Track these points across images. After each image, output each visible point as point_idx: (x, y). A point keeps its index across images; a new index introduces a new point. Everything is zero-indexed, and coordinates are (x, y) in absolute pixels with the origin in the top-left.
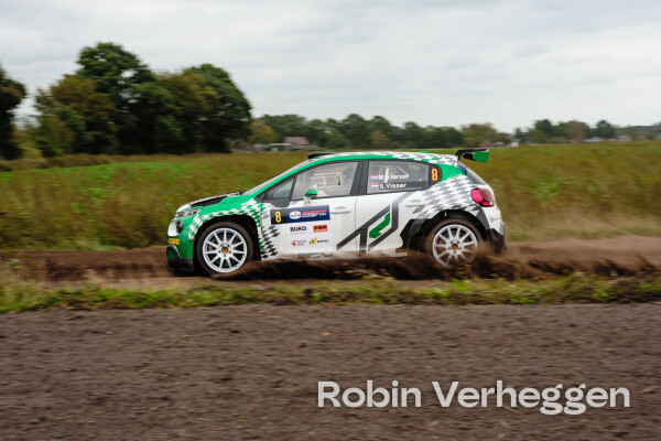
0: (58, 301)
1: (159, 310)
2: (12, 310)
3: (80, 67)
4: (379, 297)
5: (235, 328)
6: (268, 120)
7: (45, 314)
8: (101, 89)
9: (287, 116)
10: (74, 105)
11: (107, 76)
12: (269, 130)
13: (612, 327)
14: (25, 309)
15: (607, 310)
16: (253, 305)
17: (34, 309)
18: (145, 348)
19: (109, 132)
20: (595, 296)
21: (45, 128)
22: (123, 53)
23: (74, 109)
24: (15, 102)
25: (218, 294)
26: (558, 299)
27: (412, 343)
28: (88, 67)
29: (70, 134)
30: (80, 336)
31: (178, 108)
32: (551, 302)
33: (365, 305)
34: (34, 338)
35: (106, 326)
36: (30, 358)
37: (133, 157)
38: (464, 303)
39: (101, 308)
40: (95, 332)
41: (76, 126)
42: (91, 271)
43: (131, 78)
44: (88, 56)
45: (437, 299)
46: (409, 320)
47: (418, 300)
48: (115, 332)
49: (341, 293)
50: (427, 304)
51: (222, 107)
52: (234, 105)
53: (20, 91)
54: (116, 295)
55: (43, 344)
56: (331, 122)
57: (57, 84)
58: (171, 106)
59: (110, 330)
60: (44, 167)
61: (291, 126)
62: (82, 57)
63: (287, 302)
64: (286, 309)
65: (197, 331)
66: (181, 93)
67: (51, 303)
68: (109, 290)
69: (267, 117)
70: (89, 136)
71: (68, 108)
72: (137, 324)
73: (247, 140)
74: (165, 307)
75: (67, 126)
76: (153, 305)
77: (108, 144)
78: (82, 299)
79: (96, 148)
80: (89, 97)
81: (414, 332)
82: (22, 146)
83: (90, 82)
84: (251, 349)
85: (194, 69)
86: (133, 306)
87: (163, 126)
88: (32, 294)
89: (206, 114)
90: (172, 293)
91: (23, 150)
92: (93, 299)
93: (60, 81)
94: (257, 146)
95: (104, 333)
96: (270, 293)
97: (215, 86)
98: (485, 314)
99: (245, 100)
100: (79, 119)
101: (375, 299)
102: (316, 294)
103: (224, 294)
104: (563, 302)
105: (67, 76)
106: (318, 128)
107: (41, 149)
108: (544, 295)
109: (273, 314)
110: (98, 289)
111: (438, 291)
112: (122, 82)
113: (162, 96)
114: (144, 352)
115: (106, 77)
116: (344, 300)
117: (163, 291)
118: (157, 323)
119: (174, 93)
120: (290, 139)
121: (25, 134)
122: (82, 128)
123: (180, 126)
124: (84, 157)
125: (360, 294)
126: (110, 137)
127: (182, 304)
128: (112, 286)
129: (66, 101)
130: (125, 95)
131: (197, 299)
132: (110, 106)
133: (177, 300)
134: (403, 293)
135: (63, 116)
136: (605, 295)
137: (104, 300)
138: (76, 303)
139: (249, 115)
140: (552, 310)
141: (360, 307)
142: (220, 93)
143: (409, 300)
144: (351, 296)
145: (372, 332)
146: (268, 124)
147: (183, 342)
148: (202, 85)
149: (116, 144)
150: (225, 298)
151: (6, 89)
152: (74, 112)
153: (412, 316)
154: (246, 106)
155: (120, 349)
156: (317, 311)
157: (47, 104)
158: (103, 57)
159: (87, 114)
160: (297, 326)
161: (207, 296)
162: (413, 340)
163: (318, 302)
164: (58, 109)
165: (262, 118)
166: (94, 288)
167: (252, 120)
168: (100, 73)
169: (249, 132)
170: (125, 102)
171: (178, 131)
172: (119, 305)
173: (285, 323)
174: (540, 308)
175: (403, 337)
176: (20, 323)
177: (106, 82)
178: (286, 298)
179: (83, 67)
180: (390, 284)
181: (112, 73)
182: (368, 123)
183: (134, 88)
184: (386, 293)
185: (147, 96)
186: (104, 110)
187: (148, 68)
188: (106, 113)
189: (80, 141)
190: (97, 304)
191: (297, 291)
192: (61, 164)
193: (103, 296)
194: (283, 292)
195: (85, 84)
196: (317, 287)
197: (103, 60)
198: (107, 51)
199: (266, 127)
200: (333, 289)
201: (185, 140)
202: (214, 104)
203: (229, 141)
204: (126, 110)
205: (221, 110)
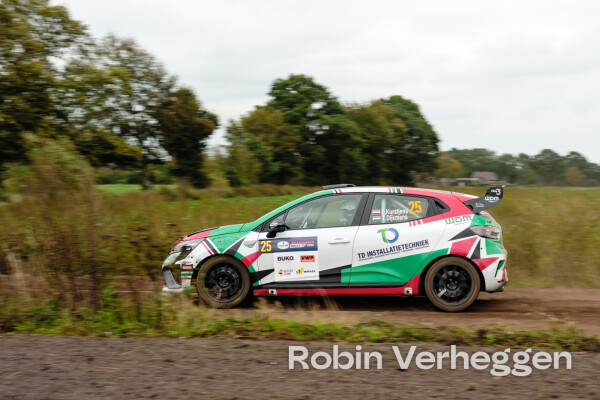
0: (227, 328)
2: (182, 335)
3: (272, 98)
4: (559, 342)
6: (455, 153)
7: (213, 341)
8: (294, 121)
9: (476, 150)
10: (262, 136)
11: (299, 107)
12: (456, 164)
14: (194, 336)
16: (423, 344)
17: (203, 335)
18: (308, 381)
19: (294, 164)
21: (233, 159)
22: (314, 86)
23: (264, 140)
24: (207, 132)
25: (387, 330)
27: (592, 394)
28: (279, 98)
29: (258, 165)
30: (245, 364)
31: (364, 140)
34: (200, 364)
35: (271, 357)
36: (195, 384)
39: (268, 338)
40: (260, 362)
41: (264, 157)
42: (263, 301)
43: (320, 110)
44: (279, 88)
46: (590, 368)
48: (279, 363)
49: (518, 336)
51: (409, 140)
52: (422, 137)
53: (213, 122)
54: (282, 326)
55: (208, 370)
56: (523, 157)
57: (248, 116)
58: (358, 139)
59: (274, 360)
60: (229, 196)
61: (480, 161)
62: (274, 89)
63: (458, 341)
66: (368, 125)
67: (220, 331)
68: (277, 320)
69: (455, 150)
70: (276, 167)
71: (258, 139)
73: (433, 175)
74: (331, 340)
75: (255, 157)
76: (320, 338)
77: (294, 175)
78: (249, 328)
79: (281, 178)
80: (279, 128)
81: (595, 381)
82: (211, 176)
83: (279, 113)
84: (416, 389)
85: (382, 100)
86: (299, 337)
87: (350, 158)
88: (202, 321)
89: (392, 146)
90: (339, 327)
91: (211, 180)
92: (260, 328)
93: (251, 113)
94: (444, 180)
95: (268, 363)
96: (442, 332)
97: (404, 119)
99: (433, 133)
100: (268, 150)
101: (555, 345)
102: (489, 336)
103: (393, 330)
105: (258, 107)
106: (508, 163)
107: (228, 178)
110: (266, 318)
112: (311, 115)
113: (349, 128)
114: (307, 385)
115: (297, 109)
116: (520, 344)
117: (330, 325)
119: (361, 126)
120: (478, 174)
121: (215, 164)
122: (269, 159)
123: (366, 159)
124: (269, 187)
125: (538, 338)
126: (296, 169)
127: (350, 338)
128: (280, 316)
129: (256, 132)
130: (313, 127)
131: (365, 334)
132: (298, 138)
133: (344, 334)
134: (585, 340)
137: (271, 331)
138: (243, 333)
139: (436, 148)
142: (408, 125)
143: (592, 347)
144: (528, 340)
145: (548, 378)
146: (456, 158)
148: (390, 118)
149: (301, 176)
150: (395, 334)
151: (198, 120)
152: (263, 143)
153: (594, 364)
154: (434, 139)
155: (283, 381)
157: (237, 135)
158: (294, 89)
159: (275, 145)
161: (374, 332)
162: (594, 390)
163: (491, 344)
164: (247, 140)
165: (450, 152)
166: (262, 317)
167: (440, 154)
168: (291, 105)
169: (436, 166)
170: (312, 133)
171: (363, 162)
172: (285, 336)
175: (582, 386)
176: (189, 348)
177: (297, 114)
178: (457, 338)
179: (274, 98)
180: (572, 330)
181: (303, 105)
182: (563, 159)
183: (323, 119)
184: (567, 339)
185: (335, 128)
186: (291, 141)
187: (337, 100)
188: (293, 144)
189: (266, 171)
190: (264, 334)
191: (470, 331)
192: (246, 194)
193: (270, 326)
194: (455, 332)
195: (273, 115)
196: (491, 328)
197: (294, 92)
198: (298, 83)
199: (454, 161)
200: (509, 331)
201: (370, 173)
202: (402, 136)
203: (415, 175)
204: (313, 141)
205: (408, 143)
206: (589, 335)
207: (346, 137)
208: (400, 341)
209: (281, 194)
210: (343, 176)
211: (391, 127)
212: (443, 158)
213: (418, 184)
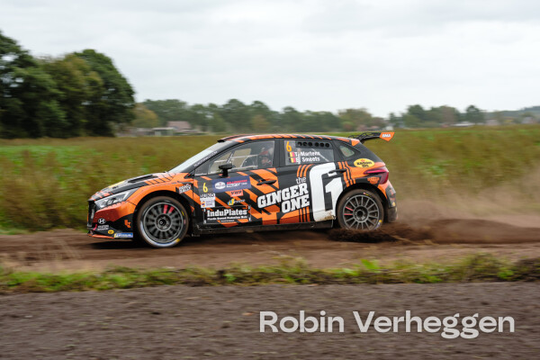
1: (75, 293)
4: (291, 277)
5: (156, 310)
6: (149, 104)
9: (169, 101)
13: (523, 305)
15: (515, 288)
16: (169, 287)
20: (500, 274)
25: (132, 276)
26: (465, 278)
31: (60, 92)
32: (459, 280)
33: (279, 285)
35: (24, 311)
38: (375, 283)
39: (15, 291)
40: (14, 317)
43: (12, 63)
45: (348, 279)
46: (324, 299)
47: (329, 280)
48: (35, 316)
49: (254, 273)
50: (339, 283)
51: (105, 92)
52: (117, 90)
54: (29, 279)
56: (213, 107)
58: (55, 91)
59: (29, 314)
61: (174, 111)
63: (201, 283)
64: (202, 290)
65: (117, 314)
66: (64, 77)
68: (22, 273)
69: (149, 101)
72: (55, 308)
73: (131, 125)
74: (81, 290)
76: (69, 288)
85: (76, 54)
86: (48, 289)
87: (48, 110)
89: (88, 99)
90: (86, 276)
92: (6, 283)
94: (141, 130)
95: (23, 317)
96: (184, 274)
97: (100, 72)
98: (398, 293)
99: (128, 85)
101: (288, 279)
102: (228, 275)
103: (139, 276)
104: (470, 281)
106: (199, 112)
108: (451, 274)
109: (190, 295)
110: (10, 273)
111: (348, 271)
116: (257, 281)
118: (76, 306)
119: (56, 78)
120: (172, 123)
125: (272, 275)
127: (98, 286)
128: (25, 269)
131: (113, 281)
133: (92, 283)
134: (315, 273)
136: (511, 273)
137: (18, 284)
139: (132, 100)
140: (461, 288)
141: (274, 286)
142: (104, 79)
143: (321, 280)
144: (264, 277)
147: (106, 325)
150: (140, 280)
153: (326, 295)
154: (130, 92)
156: (232, 292)
160: (215, 307)
161: (121, 278)
163: (232, 283)
167: (136, 105)
169: (133, 117)
170: (7, 85)
172: (34, 289)
173: (204, 304)
174: (448, 287)
178: (200, 279)
180: (300, 265)
182: (248, 107)
183: (16, 72)
184: (298, 273)
185: (29, 80)
187: (30, 53)
190: (12, 288)
191: (210, 272)
193: (17, 280)
194: (196, 273)
196: (229, 268)
199: (149, 112)
200: (246, 269)
201: (69, 124)
202: (98, 89)
203: (114, 125)
204: (8, 94)
205: (104, 95)
206: (315, 269)
207: (44, 89)
208: (147, 286)
211: (86, 80)
212: (138, 109)
213: (118, 134)
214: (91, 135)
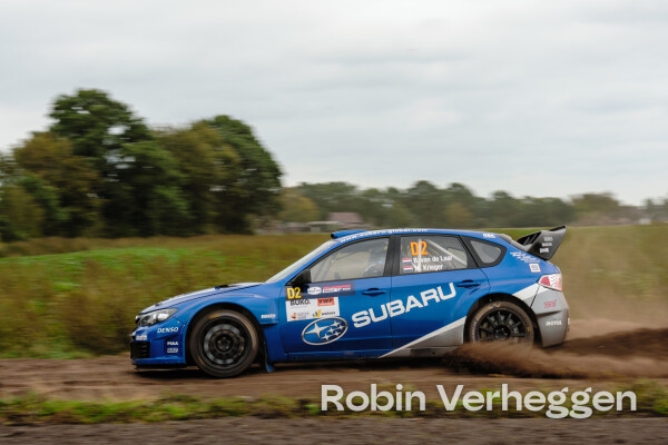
3: (53, 121)
6: (308, 190)
8: (87, 151)
9: (332, 184)
10: (44, 172)
11: (92, 133)
12: (308, 204)
19: (90, 208)
21: (5, 204)
23: (46, 177)
28: (64, 121)
29: (39, 212)
31: (182, 175)
37: (123, 241)
39: (47, 422)
43: (121, 136)
44: (63, 107)
45: (463, 413)
47: (439, 413)
50: (449, 417)
51: (242, 173)
52: (259, 170)
56: (393, 192)
57: (22, 146)
58: (174, 173)
61: (338, 198)
62: (57, 109)
66: (186, 154)
69: (305, 186)
70: (63, 214)
71: (36, 176)
74: (126, 422)
75: (36, 201)
77: (89, 223)
79: (72, 228)
80: (65, 162)
83: (65, 143)
85: (205, 123)
86: (86, 420)
87: (164, 199)
89: (220, 183)
90: (135, 405)
93: (26, 142)
94: (293, 225)
99: (273, 162)
100: (50, 191)
105: (36, 134)
106: (373, 200)
112: (110, 142)
115: (90, 135)
120: (337, 215)
122: (54, 203)
123: (187, 198)
124: (55, 241)
126: (93, 215)
127: (148, 418)
129: (34, 168)
130: (113, 158)
131: (167, 411)
132: (94, 174)
135: (30, 187)
137: (51, 414)
139: (278, 184)
140: (603, 424)
142: (242, 154)
143: (429, 413)
146: (306, 196)
148: (215, 144)
149: (100, 225)
152: (43, 182)
154: (276, 172)
157: (8, 172)
158: (85, 108)
159: (60, 184)
161: (178, 408)
164: (23, 178)
165: (299, 188)
168: (81, 130)
169: (280, 207)
170: (113, 165)
171: (183, 205)
172: (69, 419)
174: (587, 423)
177: (92, 142)
179: (57, 121)
181: (97, 131)
182: (442, 192)
183: (125, 149)
185: (142, 159)
186: (85, 179)
187: (144, 123)
188: (86, 182)
189: (51, 220)
190: (43, 418)
191: (291, 402)
192: (24, 252)
193: (50, 409)
195: (58, 144)
197: (86, 112)
198: (91, 100)
199: (305, 199)
201: (192, 217)
202: (233, 168)
203: (253, 219)
204: (114, 178)
205: (242, 177)
207: (158, 170)
209: (74, 251)
210: (157, 224)
211: (217, 157)
212: (288, 195)
213: (259, 231)
214: (222, 233)
